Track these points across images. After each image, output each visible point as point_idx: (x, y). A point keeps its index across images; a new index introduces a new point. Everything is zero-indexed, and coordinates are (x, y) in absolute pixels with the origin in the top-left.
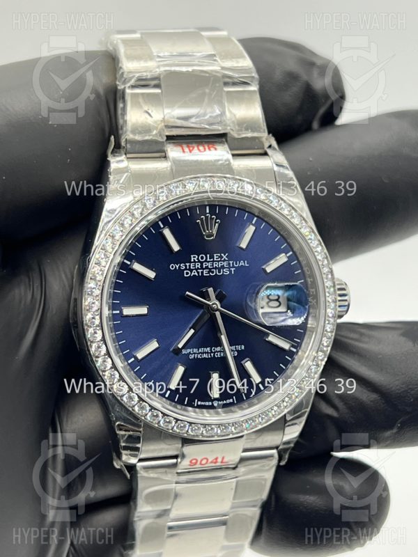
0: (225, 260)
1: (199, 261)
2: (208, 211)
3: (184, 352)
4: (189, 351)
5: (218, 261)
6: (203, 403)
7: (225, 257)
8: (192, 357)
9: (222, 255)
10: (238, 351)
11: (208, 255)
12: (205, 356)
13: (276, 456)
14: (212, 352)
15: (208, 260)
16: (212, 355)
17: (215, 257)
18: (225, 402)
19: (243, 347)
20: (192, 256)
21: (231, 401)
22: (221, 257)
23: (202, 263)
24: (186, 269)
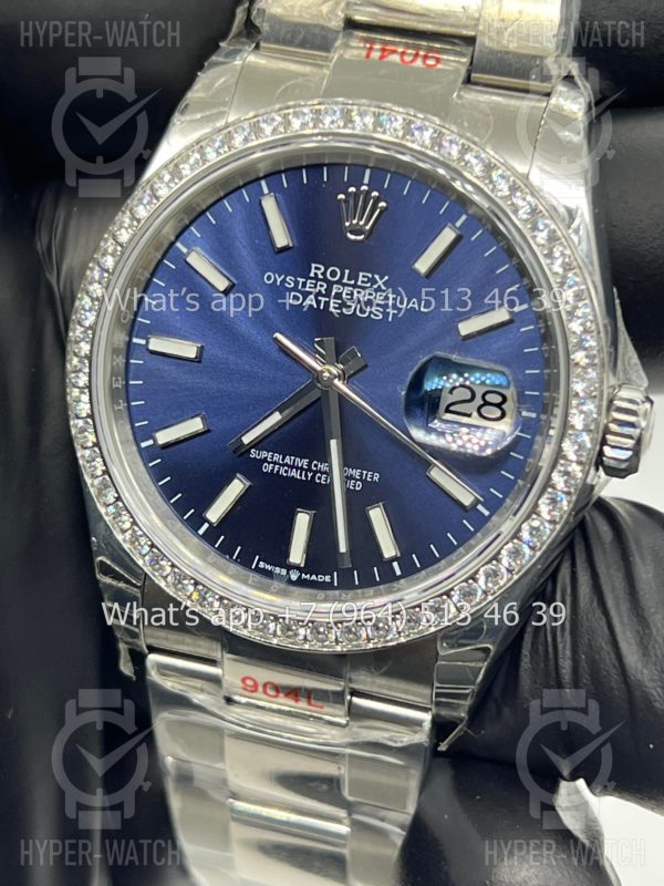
0: (379, 289)
1: (325, 280)
2: (366, 181)
3: (254, 454)
4: (264, 454)
5: (364, 288)
6: (269, 567)
7: (380, 283)
8: (267, 468)
9: (377, 277)
10: (364, 482)
11: (347, 271)
12: (294, 473)
13: (427, 725)
14: (310, 469)
15: (345, 281)
16: (310, 475)
17: (361, 278)
18: (314, 577)
19: (377, 477)
20: (313, 265)
21: (328, 578)
22: (373, 281)
23: (330, 284)
24: (295, 289)
